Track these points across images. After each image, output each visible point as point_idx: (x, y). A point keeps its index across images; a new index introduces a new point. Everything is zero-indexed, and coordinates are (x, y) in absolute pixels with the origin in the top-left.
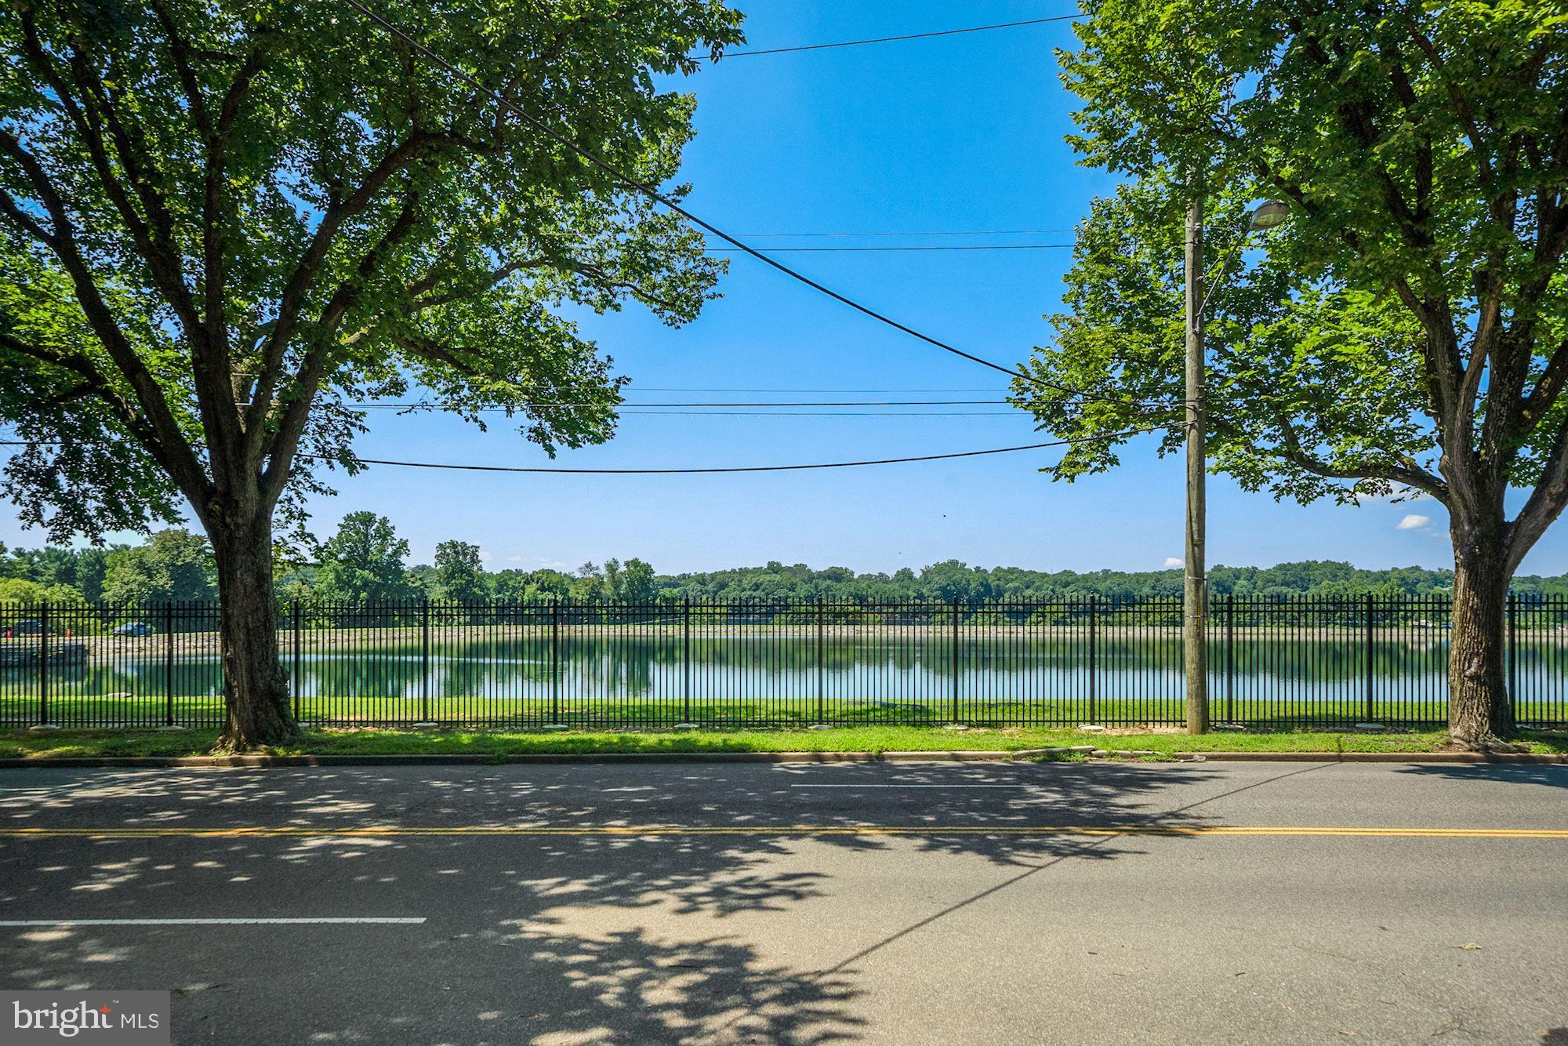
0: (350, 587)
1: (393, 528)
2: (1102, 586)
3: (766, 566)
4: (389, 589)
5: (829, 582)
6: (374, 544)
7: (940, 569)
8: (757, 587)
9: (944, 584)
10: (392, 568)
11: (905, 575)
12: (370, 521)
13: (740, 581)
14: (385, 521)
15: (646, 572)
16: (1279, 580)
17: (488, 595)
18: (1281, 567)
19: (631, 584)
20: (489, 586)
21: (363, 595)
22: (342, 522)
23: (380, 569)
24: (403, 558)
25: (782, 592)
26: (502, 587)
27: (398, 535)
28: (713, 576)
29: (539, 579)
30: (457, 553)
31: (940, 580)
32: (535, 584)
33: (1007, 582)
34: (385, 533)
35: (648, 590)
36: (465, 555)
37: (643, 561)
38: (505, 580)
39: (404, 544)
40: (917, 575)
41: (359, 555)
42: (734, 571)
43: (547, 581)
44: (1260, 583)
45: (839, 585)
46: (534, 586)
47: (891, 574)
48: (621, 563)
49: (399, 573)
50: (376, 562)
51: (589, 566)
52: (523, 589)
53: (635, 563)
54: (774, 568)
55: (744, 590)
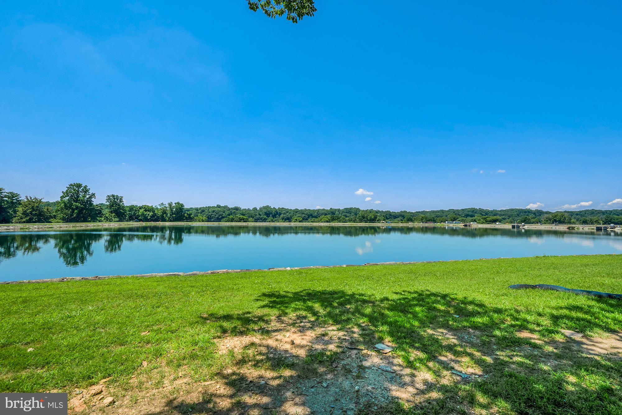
0: (70, 208)
1: (89, 189)
2: (305, 213)
3: (216, 206)
4: (87, 209)
5: (234, 210)
6: (81, 195)
7: (264, 208)
8: (214, 211)
9: (266, 211)
10: (89, 202)
11: (255, 209)
12: (80, 186)
13: (209, 210)
14: (86, 187)
15: (182, 206)
16: (345, 212)
17: (126, 212)
18: (345, 209)
19: (176, 209)
20: (126, 209)
21: (76, 211)
22: (68, 186)
23: (83, 203)
24: (93, 199)
25: (221, 213)
26: (131, 210)
27: (91, 192)
28: (200, 208)
29: (144, 207)
30: (114, 199)
31: (265, 211)
32: (143, 209)
33: (282, 211)
34: (86, 191)
35: (182, 211)
36: (117, 199)
37: (181, 203)
38: (131, 208)
39: (94, 195)
40: (258, 209)
41: (75, 198)
42: (206, 207)
43: (147, 209)
44: (341, 212)
45: (237, 212)
46: (143, 210)
47: (251, 209)
48: (173, 203)
49: (91, 204)
50: (82, 200)
51: (162, 204)
52: (139, 210)
53: (178, 203)
54: (219, 206)
55: (210, 212)
